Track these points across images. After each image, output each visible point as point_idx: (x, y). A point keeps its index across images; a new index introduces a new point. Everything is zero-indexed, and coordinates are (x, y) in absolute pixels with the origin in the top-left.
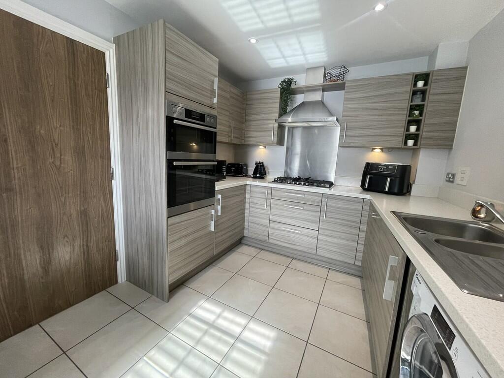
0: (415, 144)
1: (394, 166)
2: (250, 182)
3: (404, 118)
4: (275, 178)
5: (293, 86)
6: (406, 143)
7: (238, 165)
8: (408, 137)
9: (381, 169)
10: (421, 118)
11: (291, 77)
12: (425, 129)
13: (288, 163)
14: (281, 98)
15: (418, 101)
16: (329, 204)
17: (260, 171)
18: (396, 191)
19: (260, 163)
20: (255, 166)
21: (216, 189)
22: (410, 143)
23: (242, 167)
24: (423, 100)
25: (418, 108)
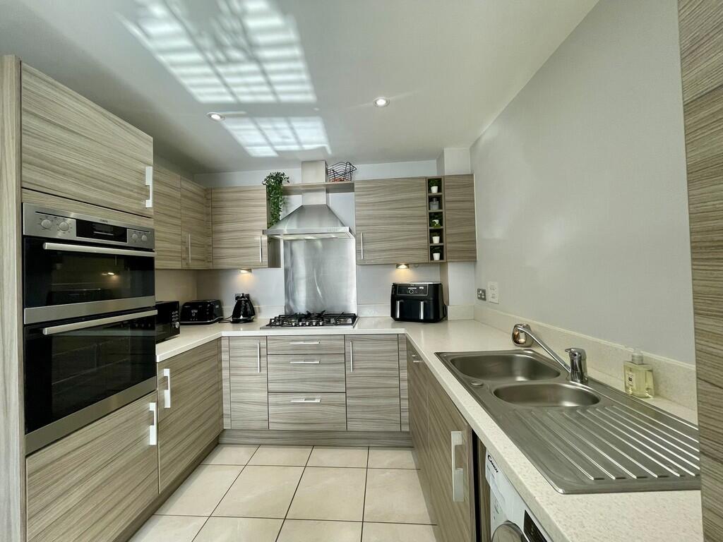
0: (441, 258)
1: (425, 286)
2: (226, 331)
3: (424, 228)
4: (271, 320)
5: (285, 184)
6: (432, 258)
7: (204, 303)
8: (434, 249)
9: (411, 291)
10: (441, 227)
11: (281, 171)
12: (448, 240)
13: (289, 293)
14: (268, 200)
15: (435, 208)
16: (356, 348)
17: (245, 311)
18: (432, 318)
19: (243, 297)
20: (235, 303)
21: (158, 360)
22: (436, 256)
23: (212, 307)
24: (440, 207)
25: (437, 216)
